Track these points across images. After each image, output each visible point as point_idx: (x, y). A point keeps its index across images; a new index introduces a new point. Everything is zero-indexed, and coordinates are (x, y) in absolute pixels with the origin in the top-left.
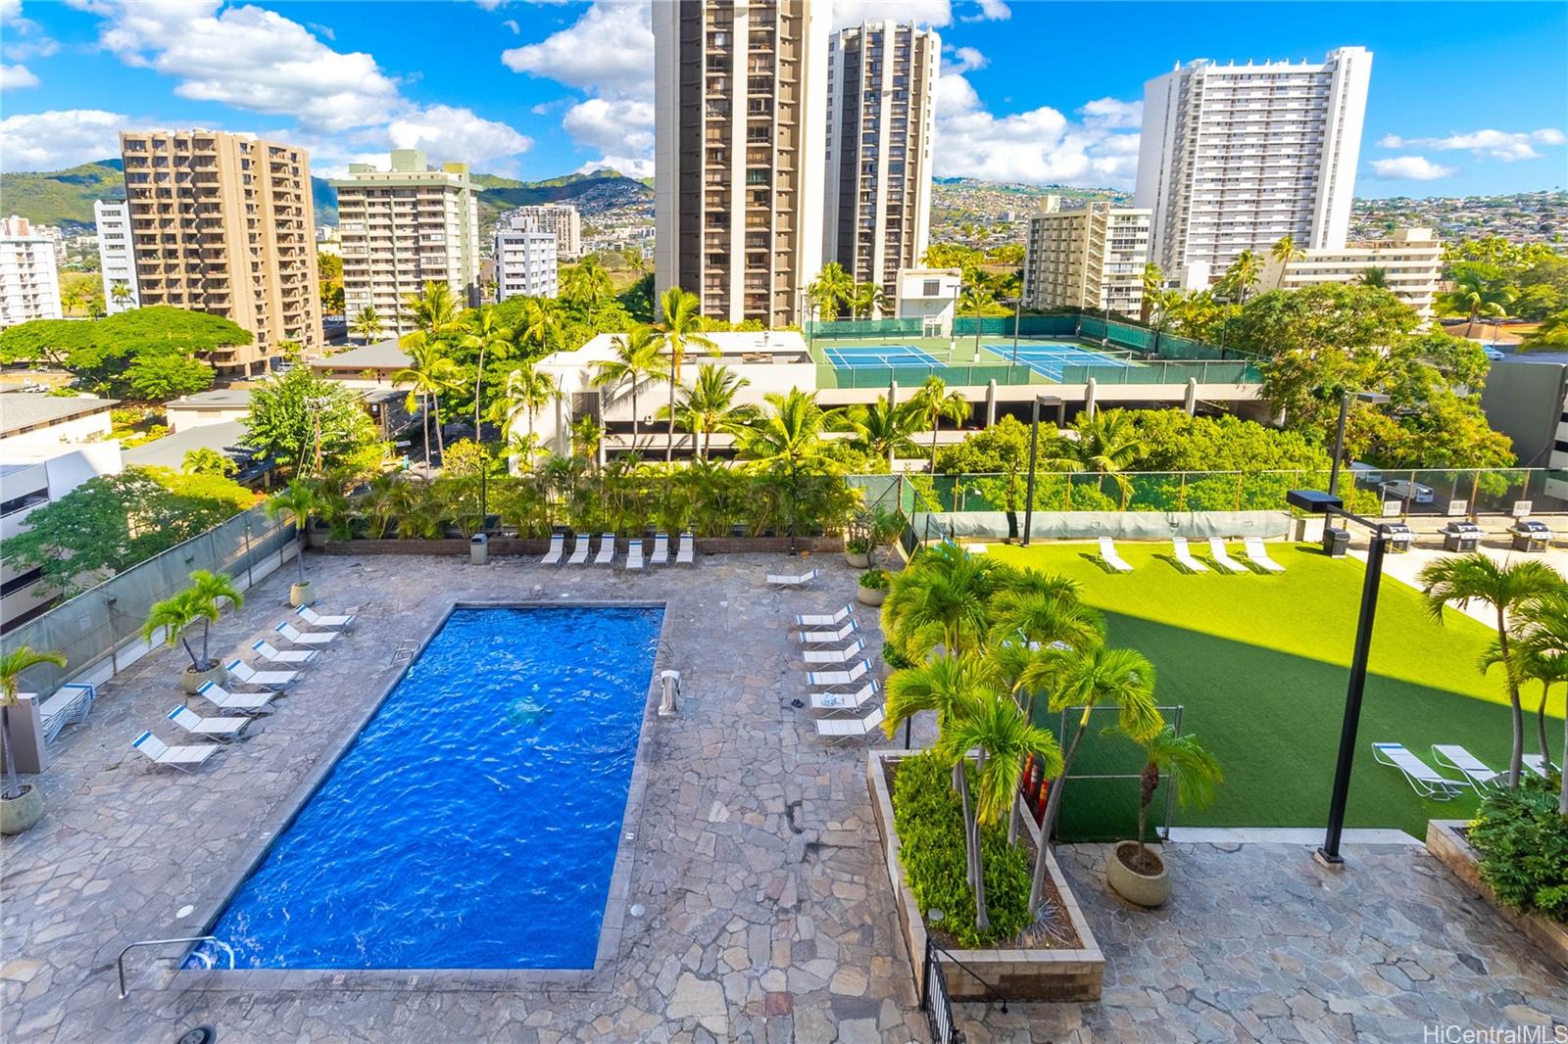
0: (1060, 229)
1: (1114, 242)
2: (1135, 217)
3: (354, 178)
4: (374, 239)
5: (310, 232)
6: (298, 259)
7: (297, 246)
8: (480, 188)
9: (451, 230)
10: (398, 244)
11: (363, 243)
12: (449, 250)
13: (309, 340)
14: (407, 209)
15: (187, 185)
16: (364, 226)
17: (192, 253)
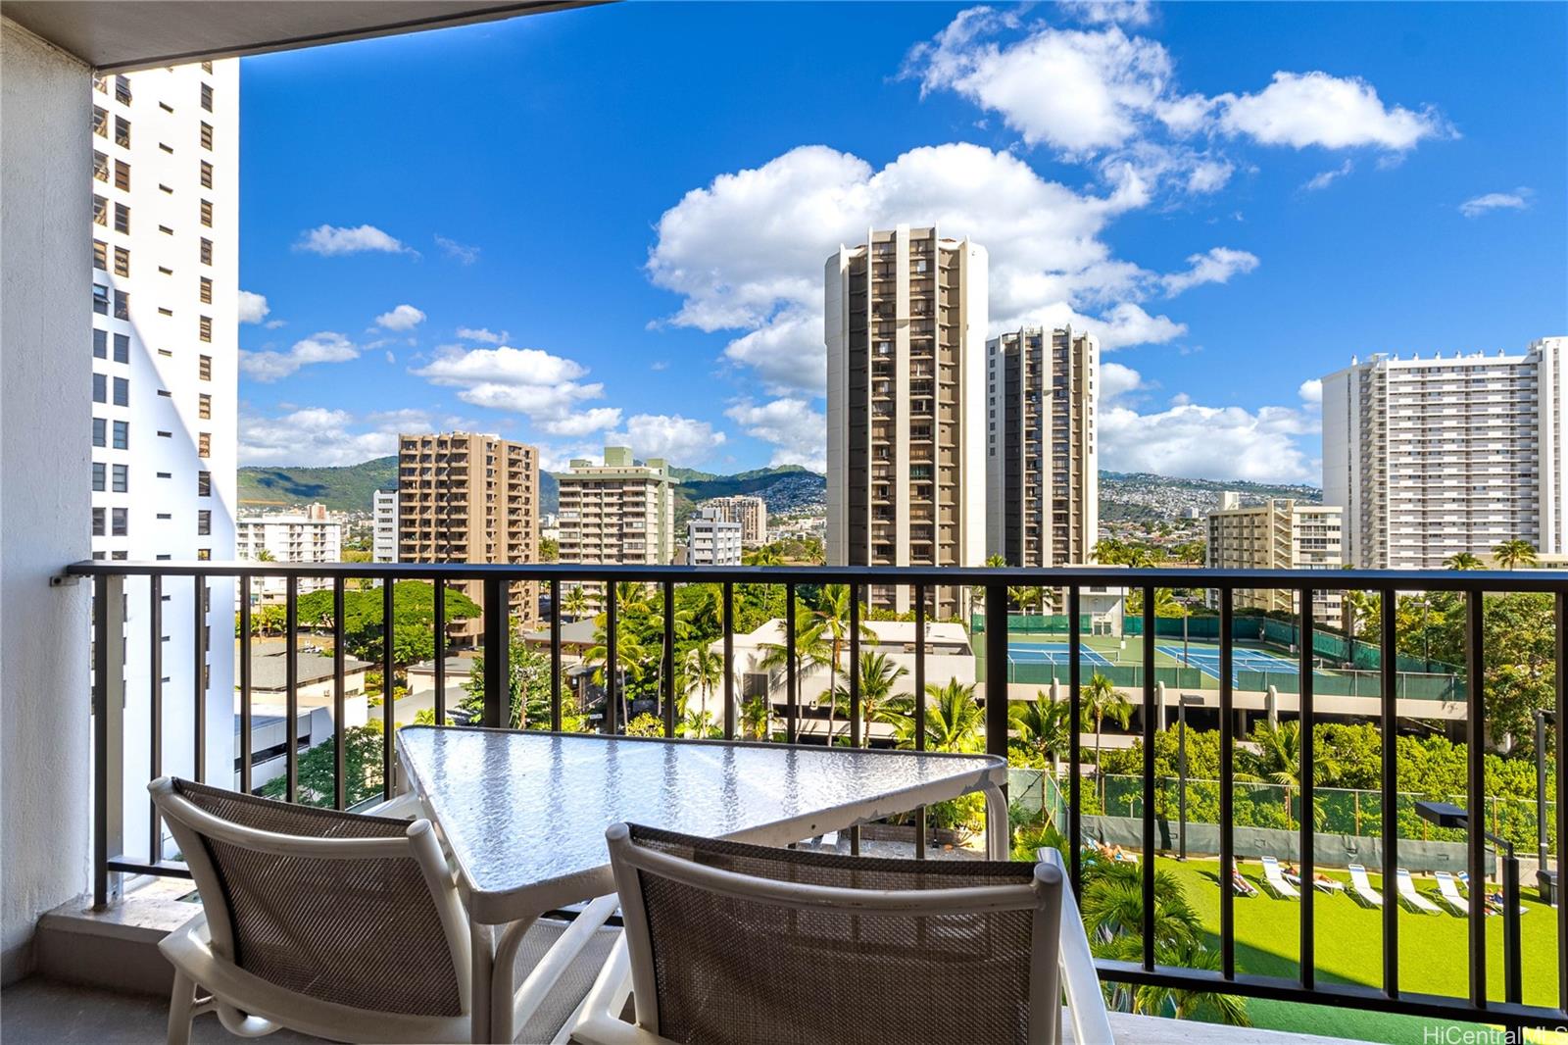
0: (1241, 527)
1: (1303, 541)
2: (1324, 515)
3: (573, 472)
4: (586, 525)
5: (536, 520)
6: (523, 542)
7: (523, 530)
8: (677, 481)
9: (651, 519)
10: (606, 531)
11: (577, 530)
12: (648, 536)
13: (527, 615)
14: (614, 499)
15: (444, 478)
16: (579, 514)
17: (442, 535)
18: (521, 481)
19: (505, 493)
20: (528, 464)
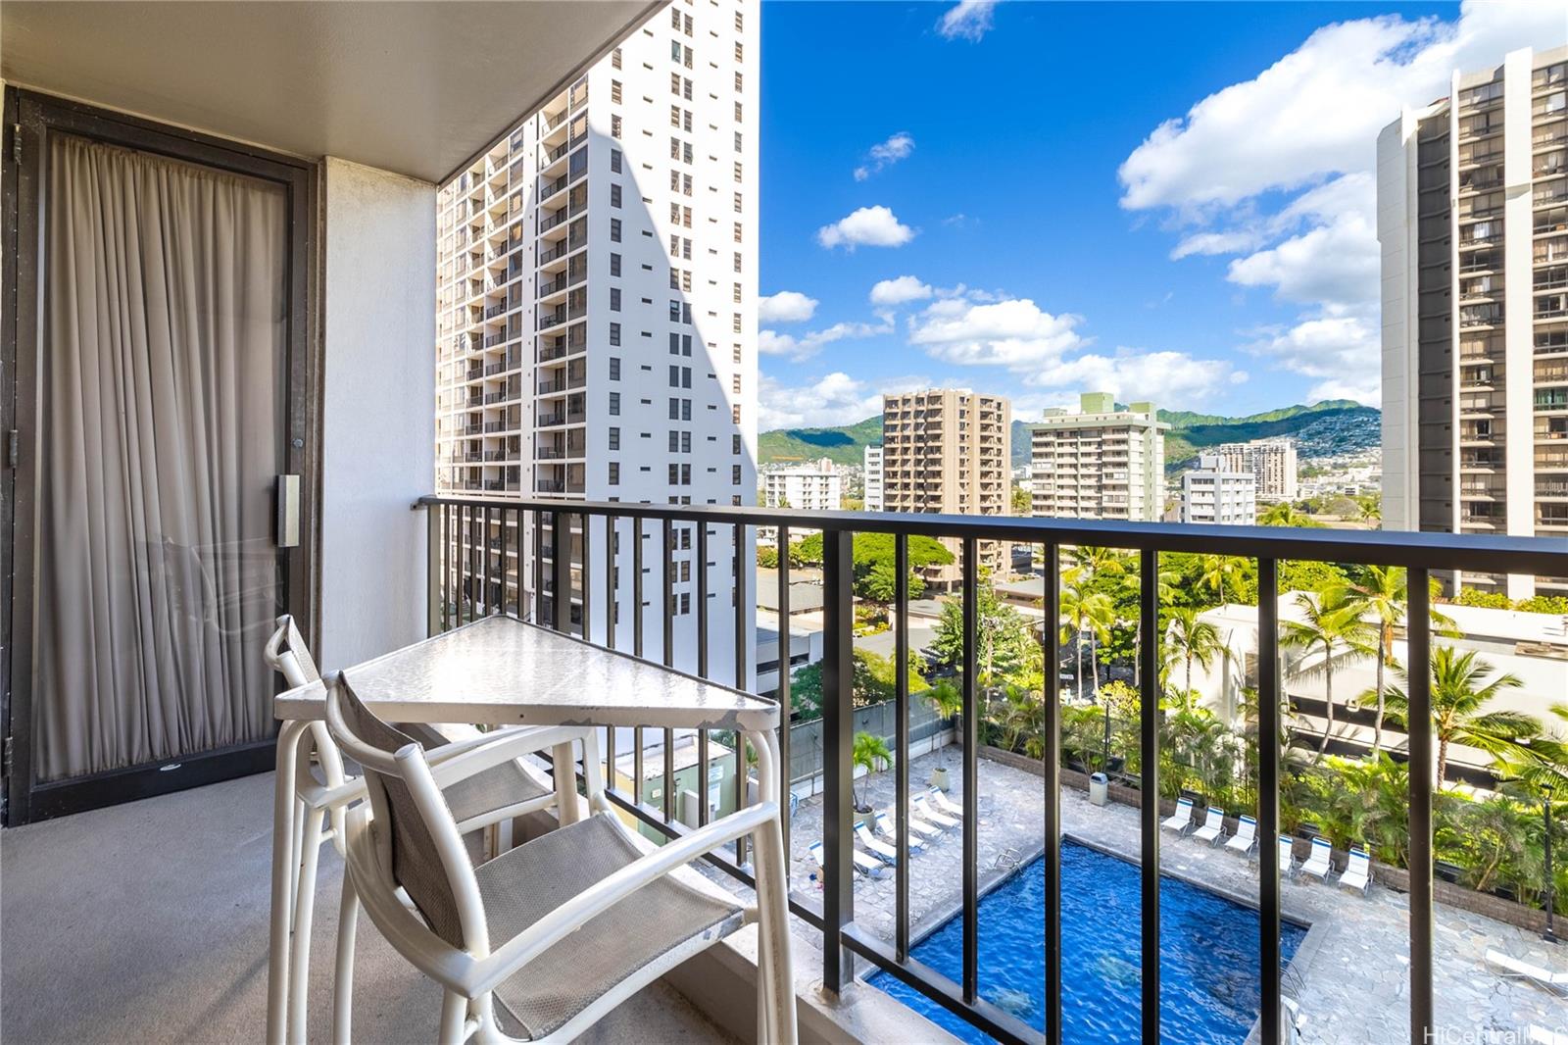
3: (1047, 421)
4: (1061, 476)
5: (1009, 473)
6: (995, 493)
7: (995, 482)
8: (1168, 426)
9: (1134, 468)
10: (1082, 482)
11: (1051, 481)
12: (1132, 488)
13: (999, 566)
14: (1092, 449)
15: (921, 432)
16: (1053, 464)
17: (920, 486)
18: (992, 432)
19: (977, 445)
20: (999, 416)
